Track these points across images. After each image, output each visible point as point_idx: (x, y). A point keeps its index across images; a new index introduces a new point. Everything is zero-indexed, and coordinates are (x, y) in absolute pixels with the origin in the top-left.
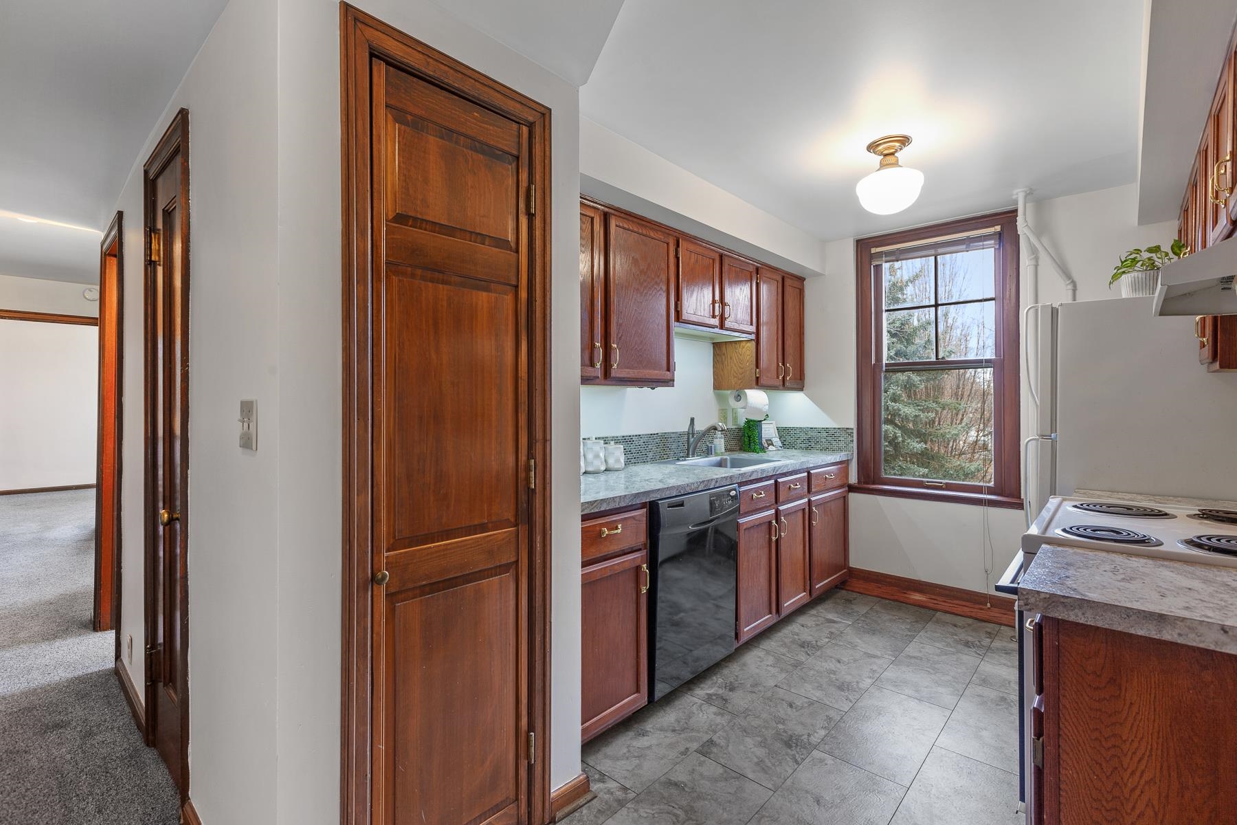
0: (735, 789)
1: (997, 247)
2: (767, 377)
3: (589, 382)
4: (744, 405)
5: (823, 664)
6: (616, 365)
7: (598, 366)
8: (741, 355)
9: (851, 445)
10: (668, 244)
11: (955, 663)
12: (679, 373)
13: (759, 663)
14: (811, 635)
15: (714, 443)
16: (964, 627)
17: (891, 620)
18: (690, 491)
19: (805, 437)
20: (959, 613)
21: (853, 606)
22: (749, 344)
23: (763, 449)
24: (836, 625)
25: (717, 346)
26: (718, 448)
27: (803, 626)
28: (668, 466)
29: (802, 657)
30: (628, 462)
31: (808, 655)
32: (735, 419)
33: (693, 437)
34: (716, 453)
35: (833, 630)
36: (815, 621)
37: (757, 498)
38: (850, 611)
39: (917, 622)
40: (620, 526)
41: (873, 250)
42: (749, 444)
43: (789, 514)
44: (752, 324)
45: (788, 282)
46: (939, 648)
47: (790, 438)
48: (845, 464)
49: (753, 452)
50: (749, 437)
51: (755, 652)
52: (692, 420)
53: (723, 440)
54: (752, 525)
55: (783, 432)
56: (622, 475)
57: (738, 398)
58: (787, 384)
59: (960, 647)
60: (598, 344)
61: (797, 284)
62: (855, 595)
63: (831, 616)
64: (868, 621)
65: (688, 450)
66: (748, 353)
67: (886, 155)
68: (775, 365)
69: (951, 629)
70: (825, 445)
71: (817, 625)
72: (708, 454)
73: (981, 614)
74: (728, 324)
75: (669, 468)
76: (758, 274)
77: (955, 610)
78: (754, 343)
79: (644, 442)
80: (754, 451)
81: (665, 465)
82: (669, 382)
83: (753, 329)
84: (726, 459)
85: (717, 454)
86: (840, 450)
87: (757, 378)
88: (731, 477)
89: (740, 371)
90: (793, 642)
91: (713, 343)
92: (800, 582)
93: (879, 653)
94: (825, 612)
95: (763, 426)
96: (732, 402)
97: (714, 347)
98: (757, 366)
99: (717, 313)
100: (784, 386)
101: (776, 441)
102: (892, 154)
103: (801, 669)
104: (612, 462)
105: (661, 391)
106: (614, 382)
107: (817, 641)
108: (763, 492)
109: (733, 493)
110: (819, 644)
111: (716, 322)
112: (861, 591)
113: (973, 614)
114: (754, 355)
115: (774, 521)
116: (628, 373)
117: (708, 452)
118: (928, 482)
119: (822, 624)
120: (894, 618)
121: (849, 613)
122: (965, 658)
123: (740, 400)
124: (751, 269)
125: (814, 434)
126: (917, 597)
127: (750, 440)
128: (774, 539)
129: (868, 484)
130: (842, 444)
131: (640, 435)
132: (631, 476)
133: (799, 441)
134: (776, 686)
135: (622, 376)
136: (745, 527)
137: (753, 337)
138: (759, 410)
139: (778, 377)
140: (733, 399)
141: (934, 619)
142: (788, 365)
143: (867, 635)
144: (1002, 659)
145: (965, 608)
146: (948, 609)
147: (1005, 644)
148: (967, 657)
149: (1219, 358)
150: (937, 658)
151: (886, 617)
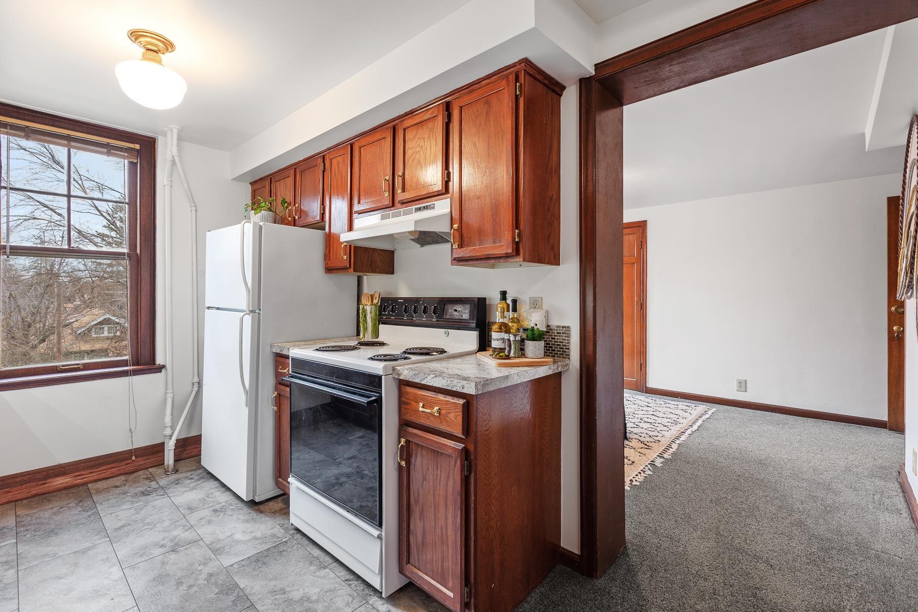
11: (156, 510)
16: (125, 484)
20: (108, 476)
46: (129, 509)
59: (143, 498)
64: (31, 527)
67: (148, 50)
69: (117, 491)
73: (130, 467)
77: (104, 475)
93: (88, 544)
102: (156, 52)
113: (121, 472)
118: (63, 366)
120: (55, 511)
122: (156, 503)
126: (61, 481)
141: (93, 491)
143: (50, 538)
144: (179, 489)
145: (113, 469)
146: (96, 477)
147: (167, 479)
148: (158, 501)
149: (352, 266)
150: (139, 516)
151: (47, 514)
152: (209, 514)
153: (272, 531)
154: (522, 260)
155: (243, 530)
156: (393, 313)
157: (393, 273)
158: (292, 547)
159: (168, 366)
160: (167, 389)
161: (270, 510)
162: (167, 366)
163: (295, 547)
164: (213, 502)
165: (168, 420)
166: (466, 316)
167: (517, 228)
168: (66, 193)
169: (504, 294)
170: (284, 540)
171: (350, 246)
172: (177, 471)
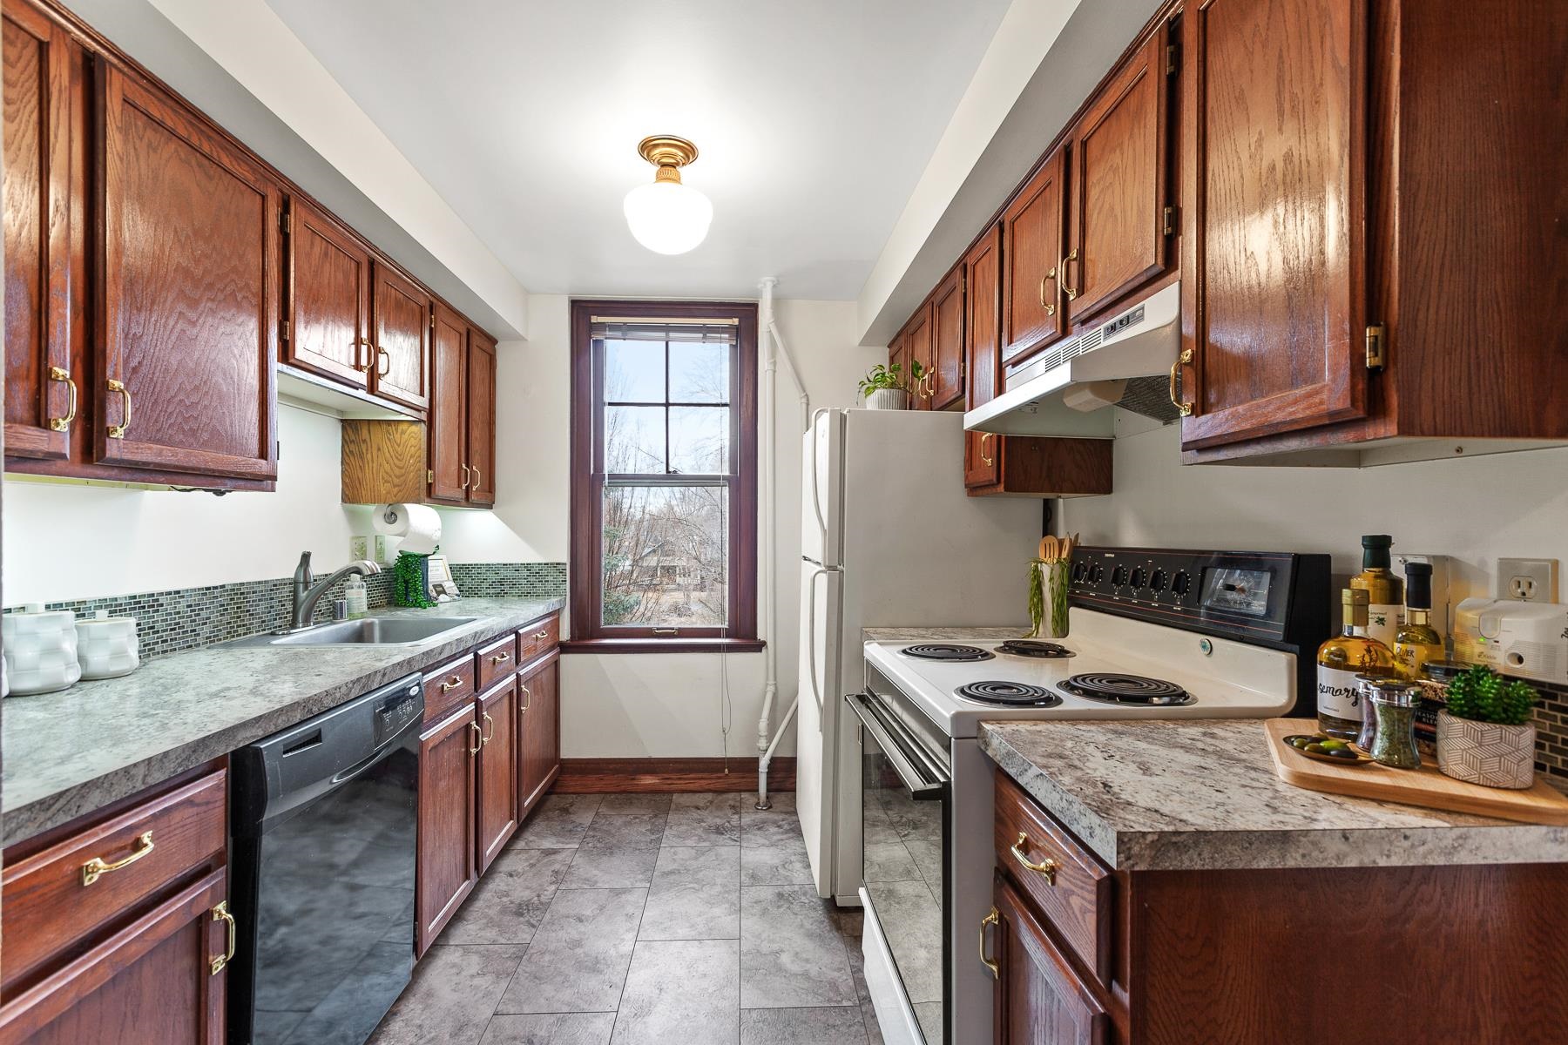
1: (734, 343)
2: (444, 484)
3: (29, 465)
4: (401, 530)
5: (561, 933)
6: (120, 432)
7: (64, 426)
8: (399, 446)
9: (562, 587)
10: (264, 198)
11: (716, 863)
12: (286, 466)
13: (455, 979)
14: (528, 888)
15: (347, 596)
16: (707, 807)
17: (627, 824)
18: (332, 705)
19: (494, 578)
20: (695, 789)
21: (573, 817)
22: (414, 428)
23: (431, 602)
24: (559, 857)
25: (350, 427)
26: (355, 605)
27: (511, 875)
28: (256, 650)
29: (524, 935)
30: (146, 652)
31: (533, 926)
32: (380, 553)
33: (306, 588)
34: (350, 614)
35: (557, 867)
36: (527, 860)
37: (451, 690)
38: (570, 827)
39: (656, 816)
40: (146, 837)
41: (594, 319)
42: (406, 594)
43: (494, 702)
44: (422, 394)
45: (476, 340)
46: (692, 847)
47: (470, 580)
48: (556, 614)
49: (414, 606)
50: (406, 582)
51: (444, 957)
52: (306, 558)
53: (364, 591)
54: (442, 737)
55: (460, 572)
56: (134, 687)
57: (391, 517)
58: (473, 498)
59: (713, 837)
60: (62, 372)
61: (486, 345)
62: (570, 798)
63: (548, 844)
64: (599, 834)
65: (295, 613)
66: (413, 442)
67: (664, 165)
68: (454, 468)
69: (695, 814)
70: (525, 589)
71: (532, 866)
72: (335, 618)
73: (720, 785)
74: (383, 386)
75: (260, 657)
76: (432, 314)
77: (691, 787)
78: (424, 427)
79: (189, 606)
80: (416, 604)
81: (248, 650)
82: (263, 481)
83: (423, 402)
84: (372, 624)
85: (352, 617)
86: (548, 594)
87: (429, 486)
88: (409, 661)
89: (397, 471)
90: (504, 911)
91: (342, 421)
92: (506, 808)
93: (628, 884)
94: (540, 839)
95: (430, 563)
96: (379, 525)
97: (344, 428)
98: (430, 465)
99: (364, 362)
100: (468, 501)
101: (450, 586)
102: (673, 166)
103: (529, 960)
104: (99, 660)
105: (239, 499)
106: (114, 472)
107: (539, 896)
108: (458, 678)
109: (414, 691)
110: (543, 899)
111: (362, 377)
112: (578, 789)
113: (712, 787)
114: (424, 446)
115: (474, 723)
116: (160, 454)
117: (335, 613)
118: (657, 629)
119: (538, 861)
120: (628, 819)
121: (570, 831)
122: (723, 851)
123: (395, 521)
124: (422, 301)
125: (509, 574)
126: (649, 780)
127: (407, 588)
128: (473, 751)
129: (584, 639)
130: (550, 586)
131: (178, 592)
132: (165, 688)
133: (485, 585)
134: (495, 1014)
135: (138, 458)
136: (431, 745)
137: (424, 416)
138: (425, 538)
139: (460, 486)
140: (381, 518)
141: (673, 806)
142: (474, 468)
143: (604, 858)
144: (758, 837)
145: (702, 781)
146: (684, 787)
147: (753, 817)
148: (726, 849)
149: (1003, 480)
150: (695, 864)
151: (619, 822)
152: (770, 897)
153: (836, 974)
154: (1393, 429)
155: (798, 950)
156: (1094, 582)
157: (1108, 489)
158: (850, 1026)
159: (770, 644)
160: (767, 679)
161: (853, 930)
162: (768, 644)
163: (854, 1029)
164: (786, 878)
165: (763, 725)
166: (1259, 607)
167: (1371, 321)
168: (664, 401)
169: (1378, 548)
170: (845, 1003)
171: (999, 438)
172: (770, 807)
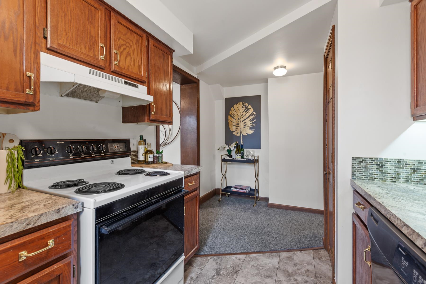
0: (248, 280)
